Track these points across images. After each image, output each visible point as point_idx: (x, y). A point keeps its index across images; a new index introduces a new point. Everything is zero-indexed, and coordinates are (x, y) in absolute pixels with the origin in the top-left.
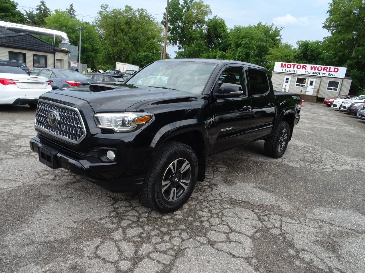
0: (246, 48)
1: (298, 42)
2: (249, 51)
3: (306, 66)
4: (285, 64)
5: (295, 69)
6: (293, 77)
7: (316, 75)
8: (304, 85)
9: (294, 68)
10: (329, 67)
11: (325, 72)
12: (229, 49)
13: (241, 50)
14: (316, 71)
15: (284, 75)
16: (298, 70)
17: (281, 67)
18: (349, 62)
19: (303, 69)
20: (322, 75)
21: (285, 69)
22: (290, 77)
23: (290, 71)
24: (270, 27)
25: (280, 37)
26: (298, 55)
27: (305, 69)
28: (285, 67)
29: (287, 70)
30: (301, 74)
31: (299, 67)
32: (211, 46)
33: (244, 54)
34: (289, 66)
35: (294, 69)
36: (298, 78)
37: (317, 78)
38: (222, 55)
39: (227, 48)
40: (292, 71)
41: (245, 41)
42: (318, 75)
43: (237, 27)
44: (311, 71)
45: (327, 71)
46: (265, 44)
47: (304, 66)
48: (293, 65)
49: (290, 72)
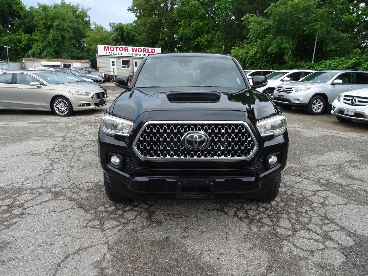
0: (59, 30)
1: (110, 24)
2: (63, 33)
3: (128, 48)
4: (108, 47)
5: (119, 51)
6: (118, 60)
7: (138, 56)
8: (130, 67)
9: (117, 50)
10: (147, 48)
11: (145, 53)
12: (38, 30)
13: (55, 32)
14: (137, 52)
15: (109, 58)
16: (121, 52)
17: (105, 50)
18: (160, 43)
19: (125, 51)
20: (143, 56)
21: (109, 52)
22: (115, 60)
23: (114, 53)
24: (76, 7)
25: (89, 19)
26: (116, 37)
27: (128, 51)
28: (109, 50)
29: (111, 53)
30: (125, 56)
31: (121, 49)
32: (7, 26)
33: (59, 37)
34: (112, 49)
35: (117, 52)
36: (122, 60)
37: (140, 59)
38: (29, 38)
39: (35, 30)
40: (116, 54)
41: (57, 22)
42: (140, 56)
43: (41, 6)
44: (133, 53)
45: (146, 52)
46: (77, 25)
47: (126, 49)
48: (115, 47)
49: (114, 55)
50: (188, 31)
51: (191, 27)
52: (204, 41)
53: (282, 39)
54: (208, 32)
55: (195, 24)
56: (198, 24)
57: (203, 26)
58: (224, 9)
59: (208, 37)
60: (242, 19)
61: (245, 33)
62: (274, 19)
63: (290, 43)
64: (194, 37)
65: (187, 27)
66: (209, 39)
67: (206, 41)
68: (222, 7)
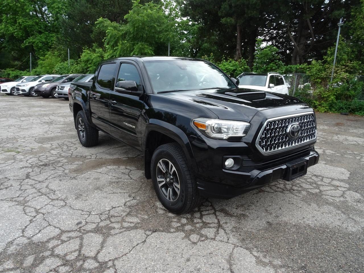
50: (14, 30)
51: (16, 25)
52: (38, 43)
53: (142, 45)
54: (40, 33)
55: (23, 22)
56: (27, 22)
57: (33, 25)
58: (56, 8)
59: (41, 37)
60: (96, 23)
61: (93, 36)
62: (134, 26)
63: (150, 49)
64: (22, 36)
65: (11, 24)
66: (44, 40)
67: (41, 43)
68: (55, 6)
